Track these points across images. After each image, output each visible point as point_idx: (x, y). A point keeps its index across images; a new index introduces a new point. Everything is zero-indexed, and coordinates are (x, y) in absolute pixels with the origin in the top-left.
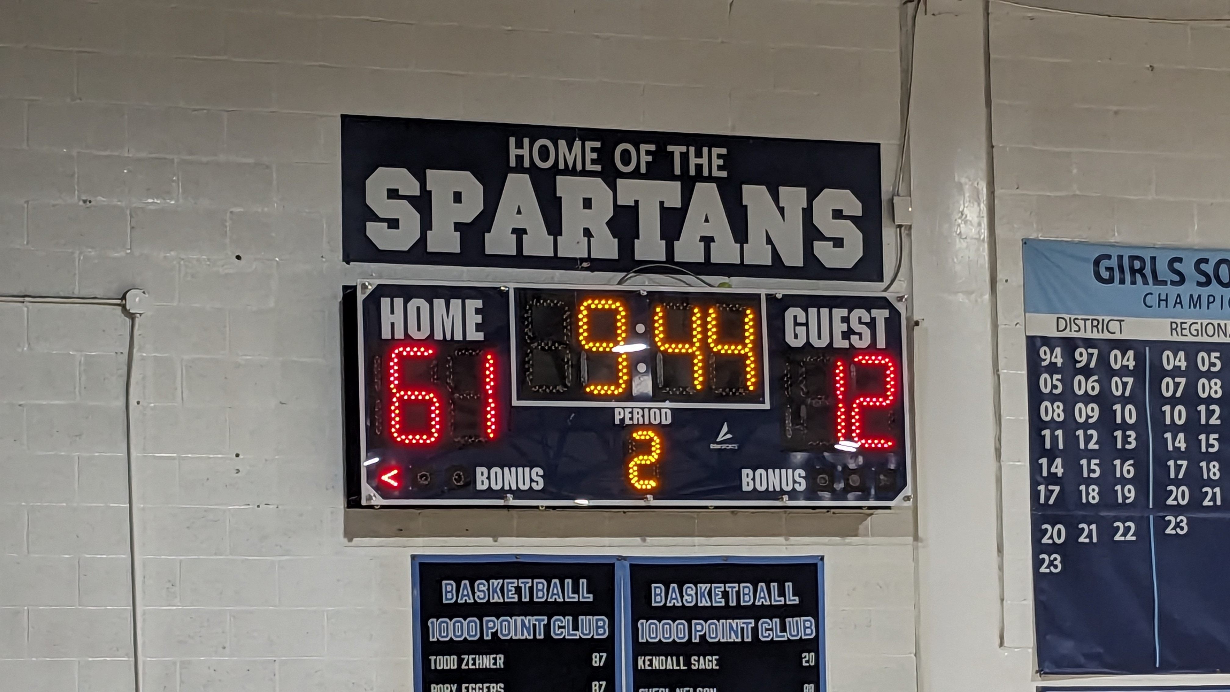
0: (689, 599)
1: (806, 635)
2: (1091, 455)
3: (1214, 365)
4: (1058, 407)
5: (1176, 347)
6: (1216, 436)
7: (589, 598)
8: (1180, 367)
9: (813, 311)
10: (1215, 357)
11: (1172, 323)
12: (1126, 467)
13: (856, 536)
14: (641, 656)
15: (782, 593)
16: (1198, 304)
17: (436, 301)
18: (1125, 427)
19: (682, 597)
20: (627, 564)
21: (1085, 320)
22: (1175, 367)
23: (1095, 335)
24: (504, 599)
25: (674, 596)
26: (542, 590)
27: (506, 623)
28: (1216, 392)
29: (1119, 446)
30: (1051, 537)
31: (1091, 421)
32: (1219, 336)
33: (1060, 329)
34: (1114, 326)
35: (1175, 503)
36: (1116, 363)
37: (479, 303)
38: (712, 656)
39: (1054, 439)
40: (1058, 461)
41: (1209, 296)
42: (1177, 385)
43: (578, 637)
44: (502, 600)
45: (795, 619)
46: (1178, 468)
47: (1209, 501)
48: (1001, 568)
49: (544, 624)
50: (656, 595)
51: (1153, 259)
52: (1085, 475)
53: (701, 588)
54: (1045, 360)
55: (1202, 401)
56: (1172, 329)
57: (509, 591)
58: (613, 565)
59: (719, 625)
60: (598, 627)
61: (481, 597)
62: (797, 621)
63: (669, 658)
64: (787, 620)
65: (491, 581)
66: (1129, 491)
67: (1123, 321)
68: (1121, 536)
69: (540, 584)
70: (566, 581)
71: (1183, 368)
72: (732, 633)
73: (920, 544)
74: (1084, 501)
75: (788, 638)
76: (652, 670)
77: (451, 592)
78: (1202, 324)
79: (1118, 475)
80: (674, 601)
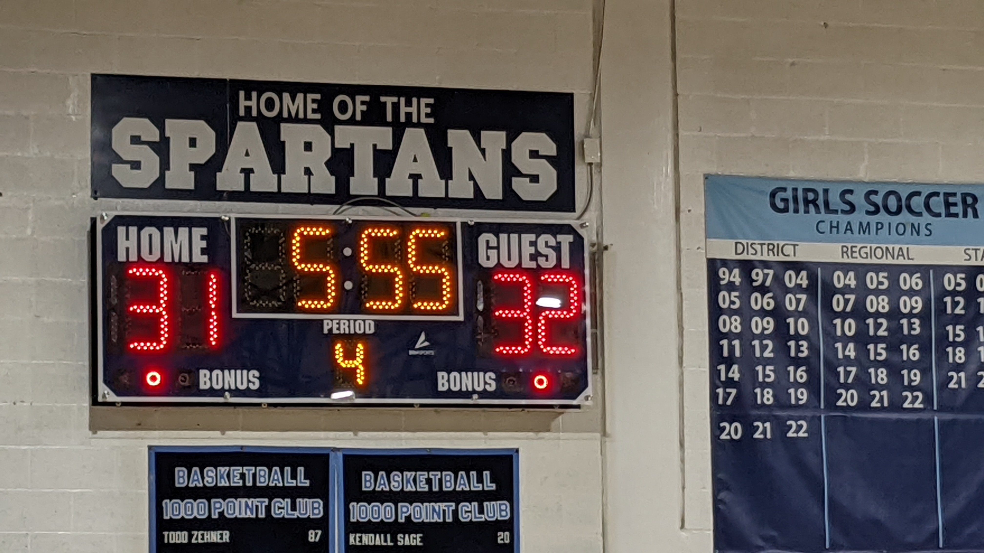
0: (396, 484)
1: (501, 516)
2: (765, 362)
3: (882, 283)
4: (736, 320)
5: (845, 268)
6: (884, 346)
7: (306, 483)
8: (849, 285)
9: (503, 237)
10: (883, 277)
11: (843, 247)
12: (799, 373)
13: (549, 431)
14: (352, 533)
15: (480, 480)
16: (867, 230)
17: (166, 229)
18: (797, 337)
19: (389, 483)
20: (340, 455)
21: (762, 245)
22: (845, 284)
23: (772, 258)
24: (230, 483)
25: (382, 482)
26: (264, 476)
27: (232, 504)
28: (883, 307)
29: (793, 354)
30: (729, 434)
31: (766, 332)
32: (887, 258)
33: (739, 251)
34: (789, 250)
35: (845, 404)
36: (790, 281)
37: (204, 231)
38: (416, 533)
39: (731, 348)
40: (735, 367)
41: (877, 223)
42: (847, 301)
43: (295, 517)
44: (228, 485)
45: (493, 503)
46: (848, 373)
47: (877, 402)
48: (683, 461)
49: (266, 506)
50: (366, 481)
51: (826, 191)
52: (761, 379)
53: (406, 475)
54: (724, 279)
55: (870, 315)
56: (843, 252)
57: (235, 476)
58: (328, 455)
59: (423, 508)
60: (314, 508)
61: (209, 482)
62: (493, 505)
63: (378, 536)
64: (485, 504)
65: (219, 468)
66: (802, 394)
67: (797, 245)
68: (794, 432)
69: (263, 471)
70: (286, 468)
71: (853, 286)
72: (435, 514)
73: (607, 439)
74: (759, 402)
75: (486, 519)
76: (361, 546)
77: (183, 477)
78: (871, 247)
79: (792, 380)
80: (382, 486)
